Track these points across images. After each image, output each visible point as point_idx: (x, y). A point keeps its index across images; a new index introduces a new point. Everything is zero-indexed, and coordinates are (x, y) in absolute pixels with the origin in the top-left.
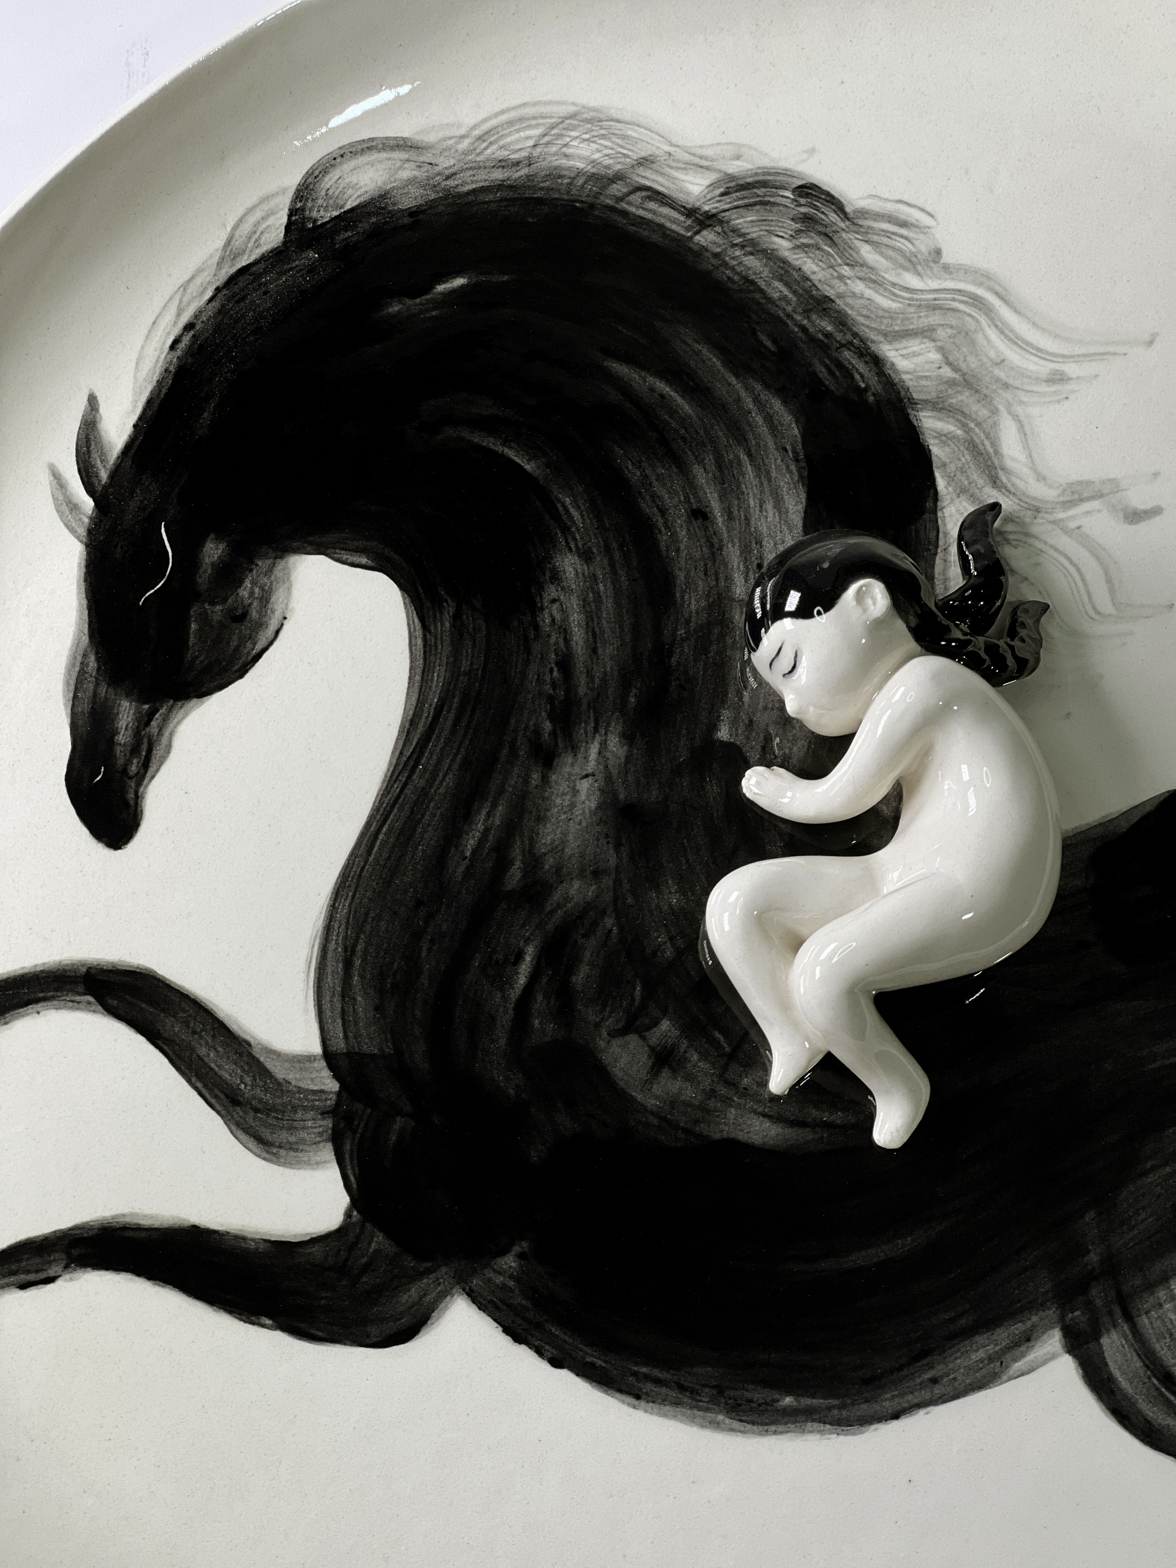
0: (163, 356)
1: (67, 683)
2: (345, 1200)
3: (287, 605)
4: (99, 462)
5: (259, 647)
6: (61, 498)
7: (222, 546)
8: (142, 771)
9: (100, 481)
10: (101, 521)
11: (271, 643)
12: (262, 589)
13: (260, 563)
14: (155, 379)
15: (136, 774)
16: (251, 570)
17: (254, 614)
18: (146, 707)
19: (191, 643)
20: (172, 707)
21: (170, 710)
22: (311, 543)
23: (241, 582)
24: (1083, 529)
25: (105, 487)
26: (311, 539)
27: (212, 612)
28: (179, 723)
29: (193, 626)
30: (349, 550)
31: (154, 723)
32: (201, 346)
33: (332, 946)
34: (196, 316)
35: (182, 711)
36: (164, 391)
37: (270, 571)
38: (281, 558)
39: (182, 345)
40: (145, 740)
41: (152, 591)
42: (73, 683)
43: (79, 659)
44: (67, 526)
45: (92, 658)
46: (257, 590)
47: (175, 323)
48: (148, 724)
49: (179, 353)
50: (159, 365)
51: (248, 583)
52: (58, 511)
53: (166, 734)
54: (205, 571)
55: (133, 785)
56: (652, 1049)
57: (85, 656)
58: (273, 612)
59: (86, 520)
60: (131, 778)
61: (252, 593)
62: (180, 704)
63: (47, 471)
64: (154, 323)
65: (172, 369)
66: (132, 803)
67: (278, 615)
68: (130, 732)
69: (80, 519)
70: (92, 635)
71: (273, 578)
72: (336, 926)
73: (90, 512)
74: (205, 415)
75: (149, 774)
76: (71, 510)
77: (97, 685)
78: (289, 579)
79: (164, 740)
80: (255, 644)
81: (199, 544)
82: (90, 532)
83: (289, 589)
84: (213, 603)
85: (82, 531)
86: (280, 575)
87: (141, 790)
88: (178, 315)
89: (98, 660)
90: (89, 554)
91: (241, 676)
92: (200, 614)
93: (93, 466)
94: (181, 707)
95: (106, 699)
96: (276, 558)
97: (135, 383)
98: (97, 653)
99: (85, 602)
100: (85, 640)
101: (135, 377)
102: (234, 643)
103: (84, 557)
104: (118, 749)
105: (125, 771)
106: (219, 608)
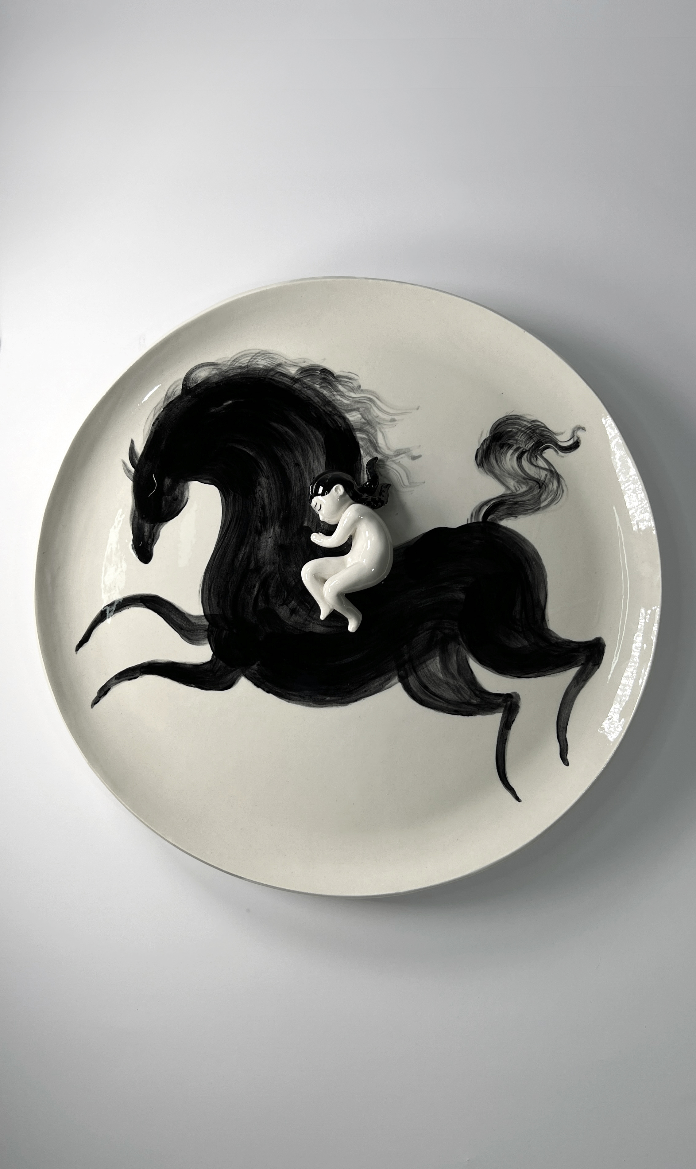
0: (151, 428)
1: (131, 520)
2: (212, 653)
3: (188, 495)
4: (135, 458)
5: (181, 507)
6: (126, 469)
7: (170, 480)
8: (152, 542)
9: (136, 463)
10: (137, 475)
11: (184, 506)
12: (181, 491)
13: (180, 484)
14: (149, 434)
15: (151, 543)
16: (178, 486)
17: (180, 498)
18: (152, 525)
19: (163, 507)
20: (159, 524)
21: (159, 525)
22: (194, 478)
23: (176, 489)
24: (400, 462)
25: (137, 465)
26: (194, 477)
27: (168, 498)
28: (161, 529)
29: (163, 502)
30: (204, 479)
31: (154, 529)
32: (161, 424)
33: (205, 586)
34: (159, 416)
35: (162, 526)
36: (151, 437)
37: (183, 486)
38: (186, 482)
39: (156, 424)
40: (152, 534)
41: (152, 493)
42: (132, 520)
43: (133, 513)
44: (128, 476)
45: (137, 512)
46: (180, 491)
47: (153, 418)
48: (153, 530)
49: (155, 426)
50: (150, 430)
51: (177, 490)
52: (125, 472)
53: (158, 532)
54: (166, 487)
55: (150, 546)
56: (290, 609)
57: (135, 512)
58: (185, 497)
59: (133, 475)
60: (149, 544)
61: (179, 493)
62: (161, 524)
63: (121, 462)
64: (148, 419)
65: (153, 431)
66: (150, 551)
67: (186, 498)
68: (148, 532)
69: (131, 474)
70: (136, 506)
71: (184, 488)
72: (206, 581)
73: (134, 472)
74: (163, 444)
75: (154, 543)
76: (128, 472)
77: (138, 520)
78: (188, 488)
79: (158, 534)
80: (180, 506)
81: (164, 479)
82: (134, 478)
83: (189, 491)
84: (168, 496)
85: (132, 478)
86: (186, 487)
87: (152, 547)
88: (154, 416)
89: (138, 513)
90: (134, 484)
91: (177, 515)
92: (165, 499)
93: (134, 459)
94: (161, 525)
95: (141, 523)
96: (184, 482)
97: (144, 436)
98: (138, 511)
99: (134, 497)
100: (135, 507)
101: (144, 435)
102: (175, 506)
103: (133, 485)
104: (145, 537)
105: (147, 543)
106: (170, 497)
